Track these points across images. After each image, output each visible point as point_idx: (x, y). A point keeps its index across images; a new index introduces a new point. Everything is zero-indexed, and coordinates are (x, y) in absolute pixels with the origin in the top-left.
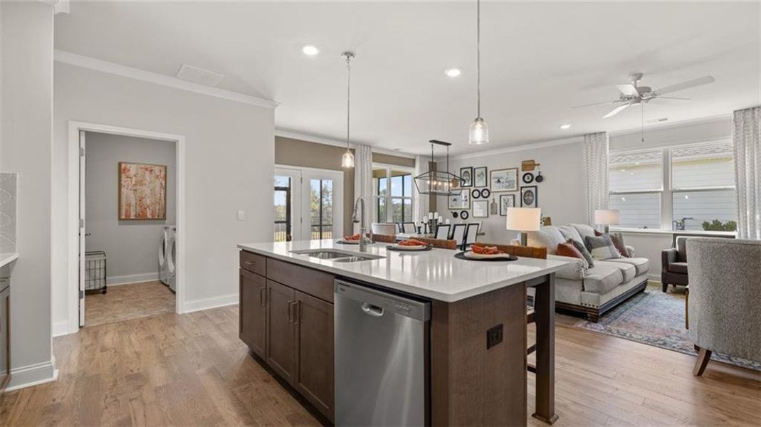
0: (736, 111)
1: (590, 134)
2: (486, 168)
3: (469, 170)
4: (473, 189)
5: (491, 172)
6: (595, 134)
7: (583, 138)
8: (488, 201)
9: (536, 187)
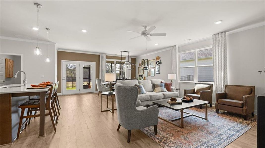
0: (213, 35)
1: (172, 46)
2: (147, 60)
3: (143, 60)
4: (144, 67)
5: (148, 61)
6: (174, 46)
7: (170, 48)
8: (148, 71)
9: (160, 66)
